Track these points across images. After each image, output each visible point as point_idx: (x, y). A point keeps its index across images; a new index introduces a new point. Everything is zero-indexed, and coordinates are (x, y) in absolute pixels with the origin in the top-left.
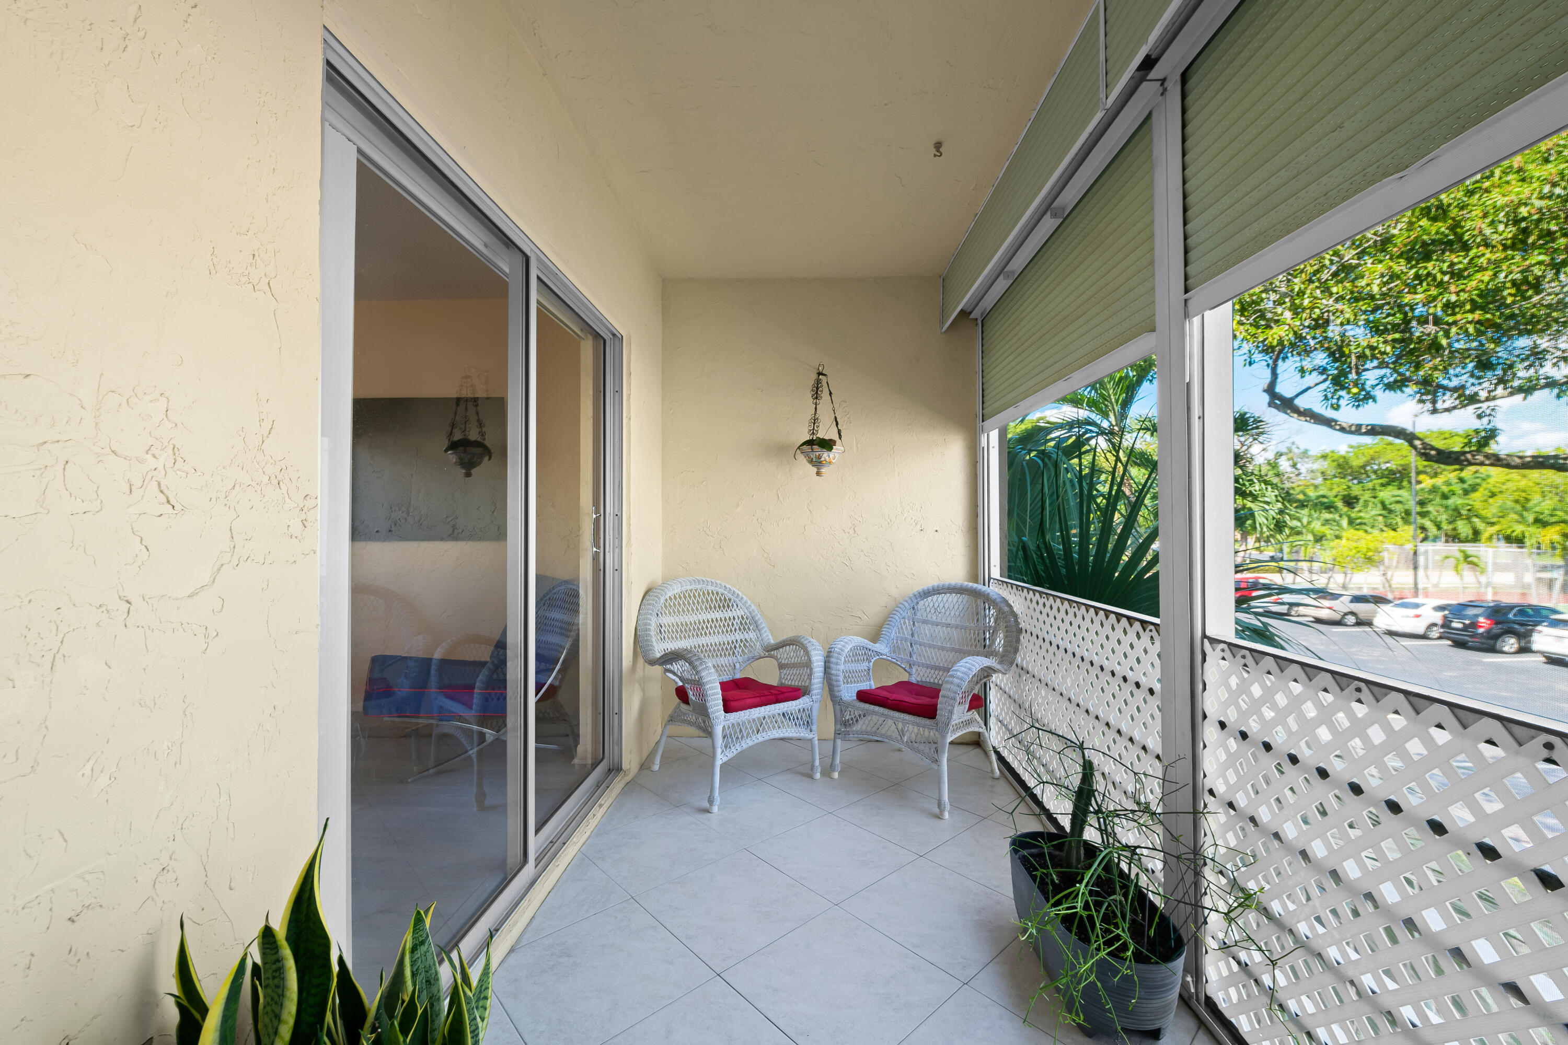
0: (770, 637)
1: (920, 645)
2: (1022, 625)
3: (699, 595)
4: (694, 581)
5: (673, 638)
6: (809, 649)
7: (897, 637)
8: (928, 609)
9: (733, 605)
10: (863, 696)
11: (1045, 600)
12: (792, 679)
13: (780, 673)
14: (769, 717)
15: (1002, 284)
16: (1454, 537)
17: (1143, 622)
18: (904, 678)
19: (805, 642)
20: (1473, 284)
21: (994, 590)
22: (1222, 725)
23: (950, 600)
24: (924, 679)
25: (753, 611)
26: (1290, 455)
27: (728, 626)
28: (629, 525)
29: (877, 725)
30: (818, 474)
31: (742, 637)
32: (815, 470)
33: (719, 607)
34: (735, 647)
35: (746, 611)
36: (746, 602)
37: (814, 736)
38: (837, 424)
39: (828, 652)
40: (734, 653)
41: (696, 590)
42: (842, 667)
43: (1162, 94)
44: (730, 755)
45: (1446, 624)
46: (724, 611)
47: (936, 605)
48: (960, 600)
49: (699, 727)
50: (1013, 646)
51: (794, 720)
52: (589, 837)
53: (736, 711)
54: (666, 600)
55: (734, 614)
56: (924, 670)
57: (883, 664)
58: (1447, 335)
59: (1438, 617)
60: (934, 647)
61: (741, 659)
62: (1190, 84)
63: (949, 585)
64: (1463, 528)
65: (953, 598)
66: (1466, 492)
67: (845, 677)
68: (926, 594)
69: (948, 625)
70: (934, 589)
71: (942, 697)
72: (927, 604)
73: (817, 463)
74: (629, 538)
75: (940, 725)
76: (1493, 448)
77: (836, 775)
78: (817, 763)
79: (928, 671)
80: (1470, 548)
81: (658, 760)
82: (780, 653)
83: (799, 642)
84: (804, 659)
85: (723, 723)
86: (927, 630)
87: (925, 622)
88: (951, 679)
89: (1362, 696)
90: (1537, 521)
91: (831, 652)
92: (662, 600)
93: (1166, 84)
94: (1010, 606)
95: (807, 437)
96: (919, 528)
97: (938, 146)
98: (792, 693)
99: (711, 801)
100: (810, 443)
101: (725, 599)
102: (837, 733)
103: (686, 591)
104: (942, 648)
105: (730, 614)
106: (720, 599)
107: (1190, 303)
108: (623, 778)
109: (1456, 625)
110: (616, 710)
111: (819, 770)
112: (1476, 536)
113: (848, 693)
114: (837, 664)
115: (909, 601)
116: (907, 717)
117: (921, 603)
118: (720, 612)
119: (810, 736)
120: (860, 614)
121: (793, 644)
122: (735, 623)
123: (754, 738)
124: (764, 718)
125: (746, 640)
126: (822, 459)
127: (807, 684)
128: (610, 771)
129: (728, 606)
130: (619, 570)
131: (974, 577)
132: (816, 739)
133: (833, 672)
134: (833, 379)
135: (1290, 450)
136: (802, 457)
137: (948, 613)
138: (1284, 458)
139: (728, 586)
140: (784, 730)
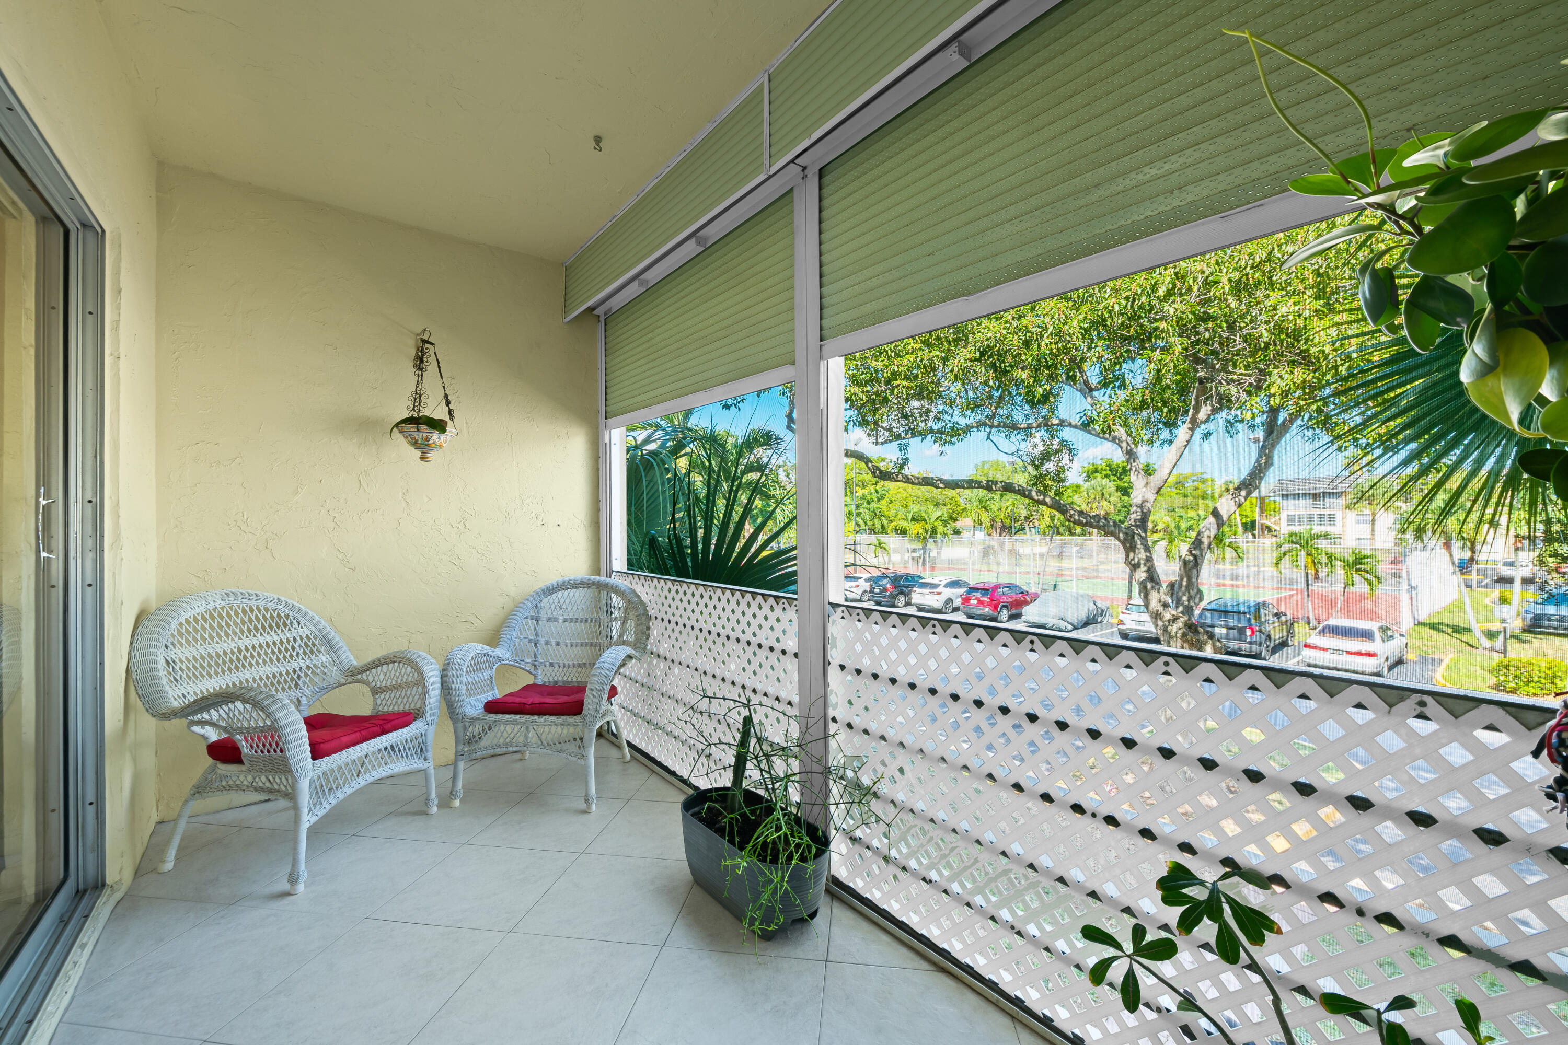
0: (352, 658)
1: (546, 644)
2: (651, 613)
3: (237, 614)
4: (228, 594)
5: (196, 677)
6: (421, 664)
7: (519, 639)
8: (553, 607)
9: (291, 623)
10: (492, 707)
11: (679, 587)
12: (390, 704)
13: (375, 700)
14: (374, 753)
15: (634, 290)
16: (873, 531)
17: (776, 597)
18: (529, 680)
19: (413, 658)
20: (905, 362)
21: (622, 583)
22: (842, 667)
23: (577, 595)
24: (551, 679)
25: (324, 628)
26: (785, 468)
27: (286, 651)
28: (117, 516)
29: (512, 735)
30: (423, 458)
31: (309, 662)
32: (419, 454)
33: (271, 627)
34: (299, 677)
35: (313, 629)
36: (312, 618)
37: (430, 765)
38: (448, 403)
39: (444, 665)
40: (297, 685)
41: (231, 608)
42: (464, 680)
43: (803, 178)
44: (321, 812)
45: (872, 591)
46: (279, 632)
47: (562, 601)
48: (582, 595)
49: (262, 790)
50: (643, 634)
51: (400, 751)
52: (73, 998)
53: (329, 755)
54: (181, 624)
55: (295, 634)
56: (551, 669)
57: (506, 669)
58: (892, 392)
59: (866, 586)
60: (561, 644)
61: (308, 691)
62: (827, 179)
63: (576, 579)
64: (878, 526)
65: (578, 593)
66: (879, 500)
67: (467, 690)
68: (551, 590)
69: (576, 620)
70: (559, 586)
71: (590, 690)
72: (551, 601)
73: (424, 447)
74: (117, 537)
75: (587, 719)
76: (906, 471)
77: (457, 803)
78: (433, 795)
79: (556, 669)
80: (880, 537)
81: (172, 853)
82: (370, 676)
83: (404, 658)
84: (413, 677)
85: (311, 774)
86: (553, 627)
87: (549, 620)
88: (598, 672)
89: (936, 630)
90: (913, 519)
91: (449, 664)
92: (174, 625)
93: (806, 171)
94: (638, 596)
95: (406, 415)
96: (540, 522)
97: (598, 140)
98: (401, 720)
99: (293, 879)
100: (410, 420)
101: (279, 617)
102: (459, 755)
103: (214, 610)
104: (571, 645)
105: (289, 635)
106: (272, 617)
107: (823, 348)
108: (110, 896)
109: (877, 591)
110: (91, 797)
111: (436, 802)
112: (883, 530)
113: (473, 706)
114: (458, 676)
115: (531, 599)
116: (548, 719)
117: (545, 600)
118: (272, 634)
119: (426, 765)
120: (472, 619)
121: (395, 662)
122: (296, 646)
123: (353, 784)
124: (366, 756)
125: (315, 665)
126: (431, 442)
127: (418, 706)
128: (80, 894)
129: (285, 625)
130: (97, 585)
131: (597, 572)
132: (432, 767)
133: (454, 686)
134: (442, 347)
135: (785, 464)
136: (400, 436)
137: (575, 608)
138: (781, 469)
139: (283, 599)
140: (392, 766)
